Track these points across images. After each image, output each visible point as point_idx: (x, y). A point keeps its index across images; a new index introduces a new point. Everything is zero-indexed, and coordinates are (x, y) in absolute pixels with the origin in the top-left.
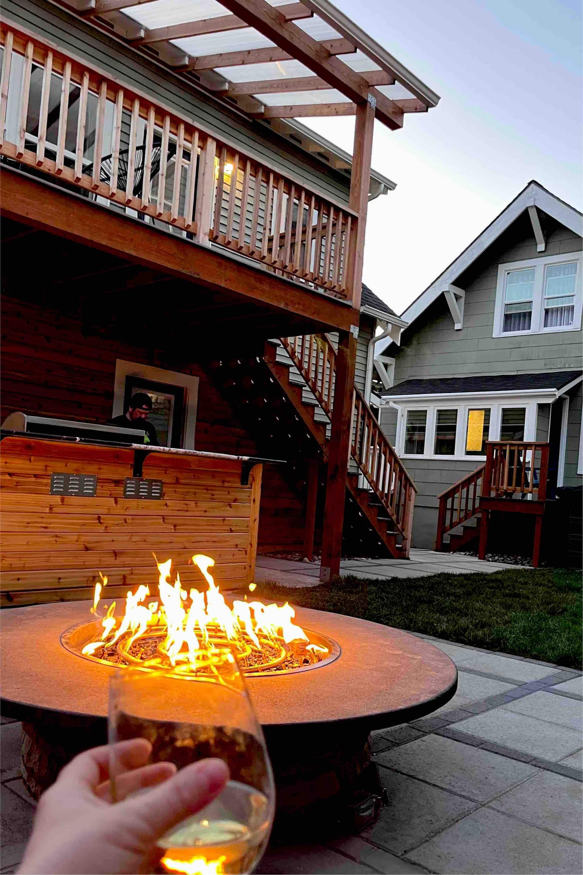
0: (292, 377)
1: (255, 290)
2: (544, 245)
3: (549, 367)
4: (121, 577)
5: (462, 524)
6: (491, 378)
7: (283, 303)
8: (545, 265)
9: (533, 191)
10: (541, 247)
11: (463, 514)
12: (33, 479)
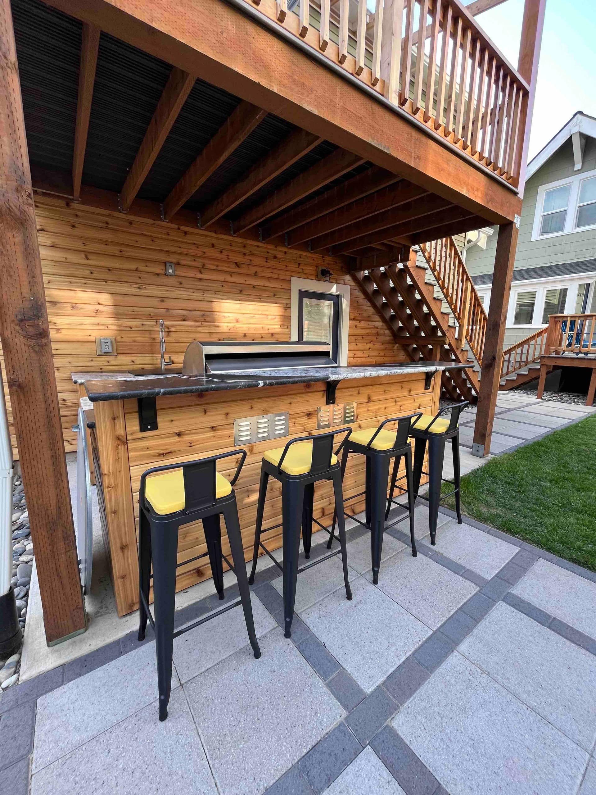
0: (427, 277)
1: (442, 172)
2: (581, 164)
3: (580, 256)
4: (320, 510)
5: (515, 372)
6: (531, 270)
7: (465, 188)
8: (581, 180)
9: (578, 120)
10: (578, 166)
11: (518, 365)
12: (210, 434)
